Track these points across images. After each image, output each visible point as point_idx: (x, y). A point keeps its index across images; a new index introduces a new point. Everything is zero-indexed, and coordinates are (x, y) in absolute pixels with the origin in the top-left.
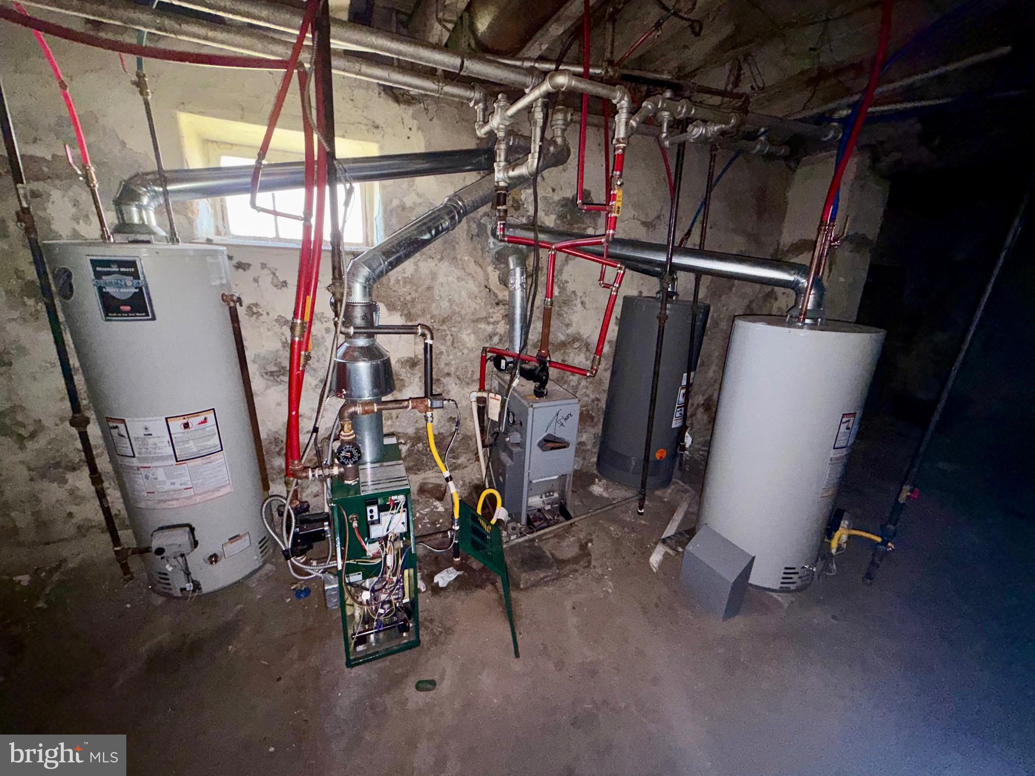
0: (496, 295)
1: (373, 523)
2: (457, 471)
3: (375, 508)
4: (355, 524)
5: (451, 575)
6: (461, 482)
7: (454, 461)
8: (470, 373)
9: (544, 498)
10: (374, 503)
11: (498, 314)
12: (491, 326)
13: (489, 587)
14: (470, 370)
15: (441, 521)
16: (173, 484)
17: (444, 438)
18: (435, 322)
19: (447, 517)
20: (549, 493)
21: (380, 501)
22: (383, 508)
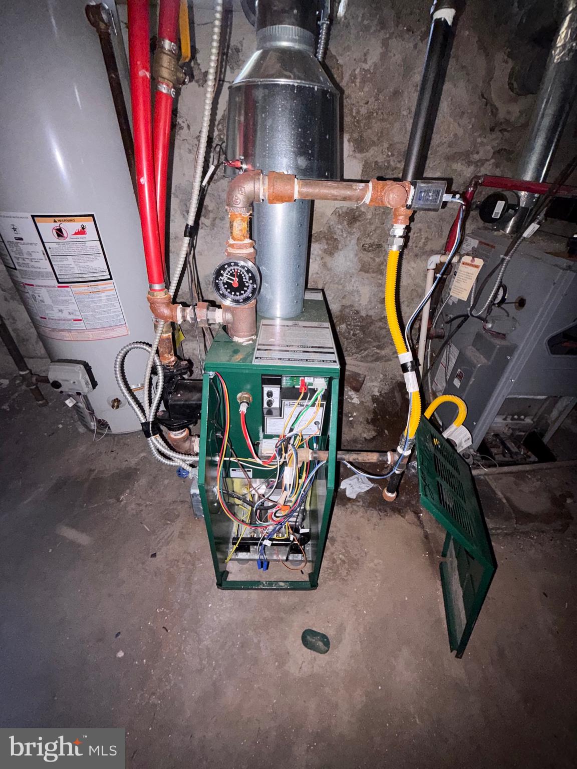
0: (494, 112)
1: (270, 413)
2: (378, 363)
3: (276, 390)
4: (243, 408)
5: (363, 485)
6: (381, 376)
7: (378, 351)
8: (423, 240)
9: (509, 421)
10: (277, 381)
11: (489, 148)
12: (472, 168)
13: (410, 516)
14: (424, 235)
15: (355, 414)
16: (61, 311)
17: (372, 323)
18: (393, 155)
19: (362, 411)
20: (519, 415)
21: (286, 382)
22: (290, 394)
